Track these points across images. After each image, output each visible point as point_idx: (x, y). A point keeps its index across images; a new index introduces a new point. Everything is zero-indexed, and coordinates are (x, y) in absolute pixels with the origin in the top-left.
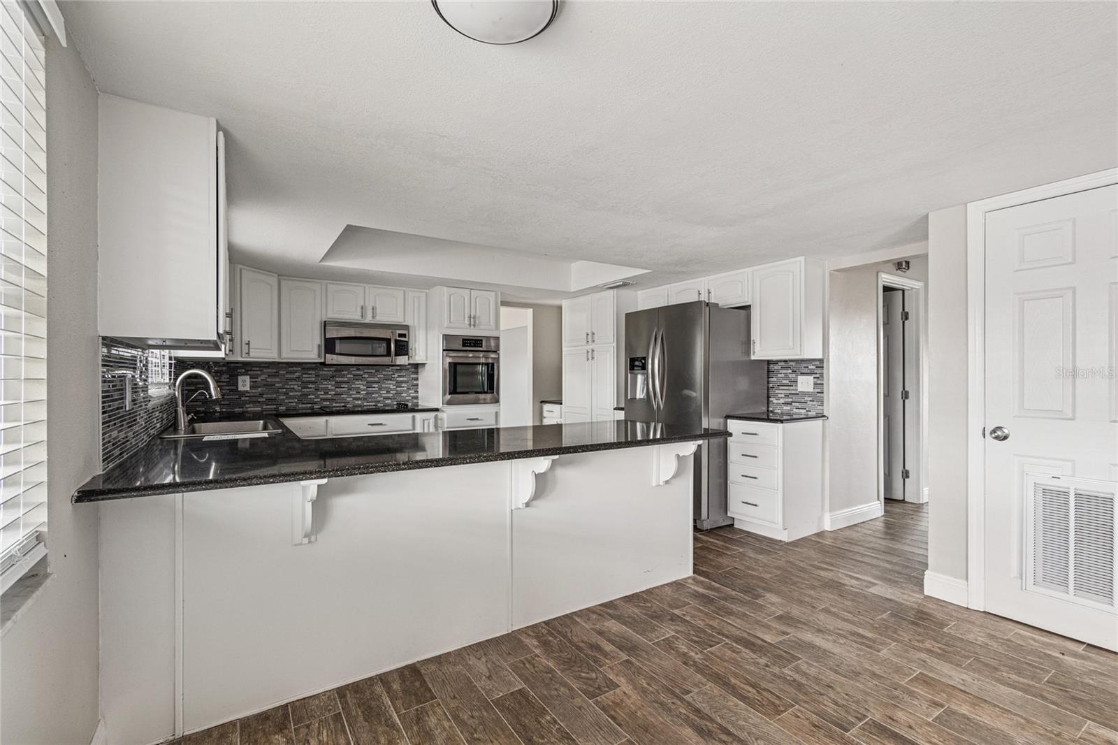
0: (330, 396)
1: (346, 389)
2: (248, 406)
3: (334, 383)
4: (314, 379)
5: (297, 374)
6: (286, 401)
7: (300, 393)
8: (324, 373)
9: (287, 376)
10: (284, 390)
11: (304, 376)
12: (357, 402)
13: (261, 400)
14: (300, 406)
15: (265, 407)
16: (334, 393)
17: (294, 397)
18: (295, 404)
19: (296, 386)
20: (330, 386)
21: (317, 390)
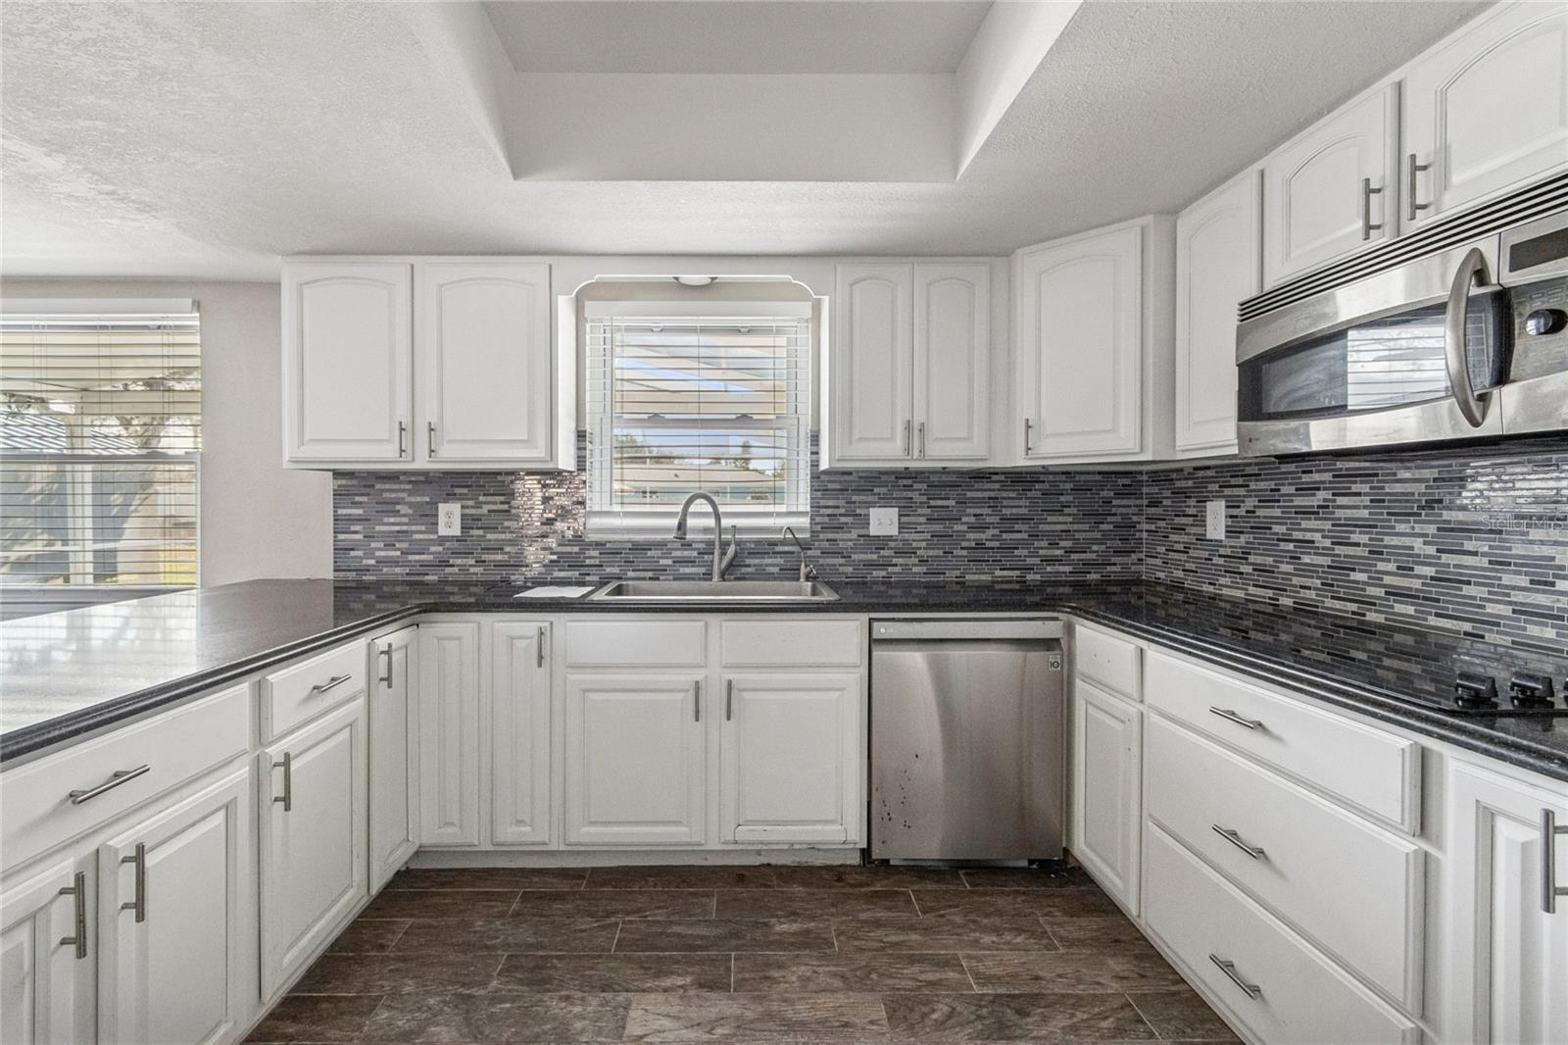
0: (1416, 584)
1: (1484, 562)
2: (1222, 581)
3: (1432, 529)
4: (1365, 513)
5: (1322, 495)
6: (1295, 580)
7: (1326, 561)
8: (1398, 488)
9: (1298, 501)
10: (1291, 546)
11: (1341, 501)
12: (1534, 630)
13: (1246, 569)
14: (1329, 603)
15: (1252, 590)
16: (1430, 571)
17: (1310, 571)
18: (1312, 594)
19: (1317, 536)
20: (1418, 544)
21: (1376, 553)
